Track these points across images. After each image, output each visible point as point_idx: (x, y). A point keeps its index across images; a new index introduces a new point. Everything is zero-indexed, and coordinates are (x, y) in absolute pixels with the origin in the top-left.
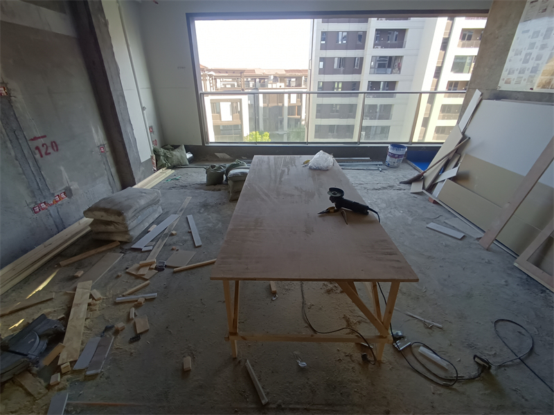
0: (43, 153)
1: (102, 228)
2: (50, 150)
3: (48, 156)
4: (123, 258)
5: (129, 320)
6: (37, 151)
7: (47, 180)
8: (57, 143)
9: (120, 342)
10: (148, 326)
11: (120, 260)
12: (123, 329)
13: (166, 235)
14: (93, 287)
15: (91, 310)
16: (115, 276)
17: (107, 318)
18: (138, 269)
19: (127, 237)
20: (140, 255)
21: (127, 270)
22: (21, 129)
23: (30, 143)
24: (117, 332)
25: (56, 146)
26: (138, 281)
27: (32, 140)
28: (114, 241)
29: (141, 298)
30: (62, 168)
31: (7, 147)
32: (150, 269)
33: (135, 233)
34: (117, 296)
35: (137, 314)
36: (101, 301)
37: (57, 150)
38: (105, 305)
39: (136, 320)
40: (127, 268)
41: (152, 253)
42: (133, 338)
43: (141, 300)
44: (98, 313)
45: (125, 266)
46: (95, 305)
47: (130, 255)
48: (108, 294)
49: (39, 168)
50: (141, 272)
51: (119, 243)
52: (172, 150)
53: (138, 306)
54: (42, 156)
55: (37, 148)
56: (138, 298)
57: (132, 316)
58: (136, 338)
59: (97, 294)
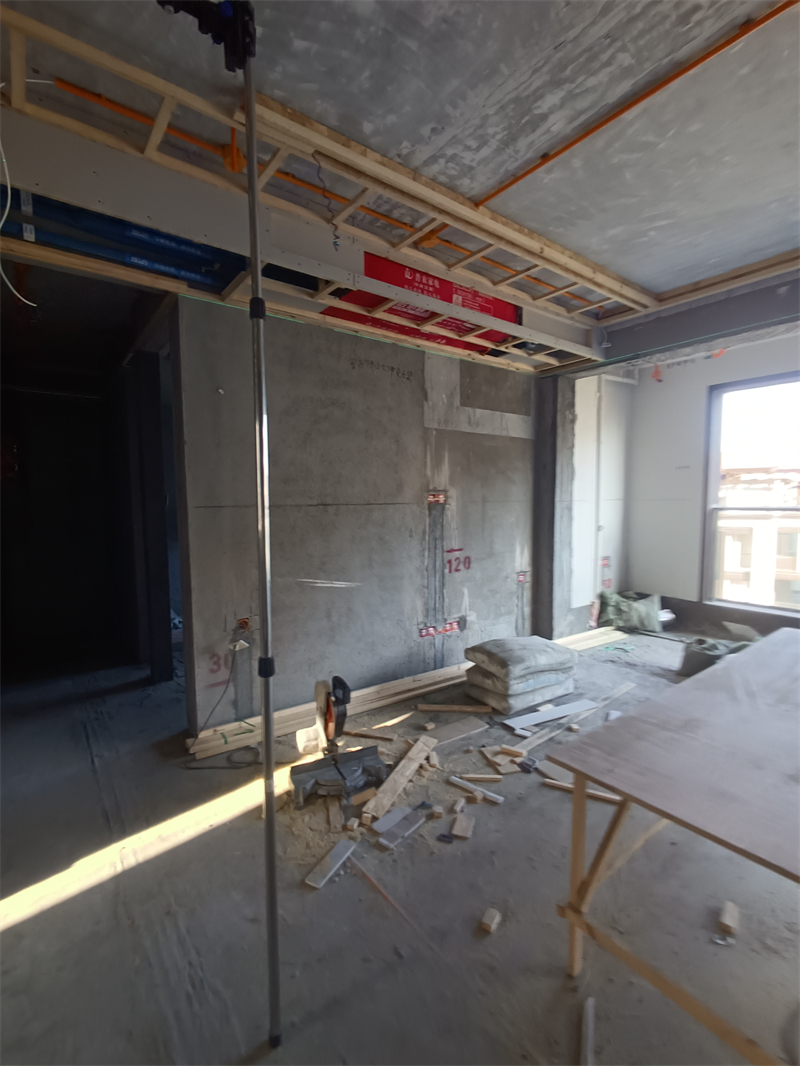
0: (453, 568)
1: (478, 679)
2: (461, 567)
3: (457, 574)
4: (486, 731)
5: (451, 810)
6: (448, 565)
7: (446, 600)
8: (472, 559)
9: (429, 830)
10: (469, 834)
11: (481, 732)
12: (439, 816)
13: (560, 726)
14: (434, 750)
15: (420, 775)
16: (465, 748)
17: (430, 793)
18: (496, 754)
19: (504, 704)
20: (509, 737)
21: (483, 749)
22: (442, 538)
23: (445, 554)
24: (431, 817)
25: (469, 563)
26: (488, 769)
27: (448, 552)
28: (485, 704)
29: (479, 791)
30: (466, 591)
31: (423, 555)
32: (513, 762)
33: (517, 704)
34: (454, 773)
35: (465, 810)
36: (434, 769)
37: (469, 568)
38: (436, 777)
39: (460, 817)
40: (484, 746)
41: (525, 742)
42: (444, 836)
43: (479, 796)
44: (424, 781)
45: (484, 741)
46: (426, 770)
47: (497, 732)
48: (445, 766)
49: (443, 584)
50: (498, 759)
51: (490, 710)
52: (635, 600)
53: (471, 800)
54: (450, 572)
55: (450, 562)
56: (476, 790)
57: (458, 808)
58: (447, 838)
59: (435, 760)
